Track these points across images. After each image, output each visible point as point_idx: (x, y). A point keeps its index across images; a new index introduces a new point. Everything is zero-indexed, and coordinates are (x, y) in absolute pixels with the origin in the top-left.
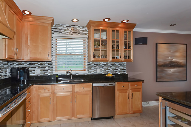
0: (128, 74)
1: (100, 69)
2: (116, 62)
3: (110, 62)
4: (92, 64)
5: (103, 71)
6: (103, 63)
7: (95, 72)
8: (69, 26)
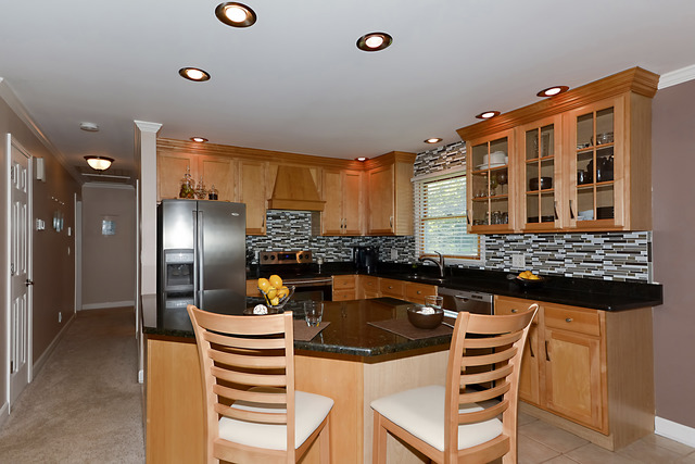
0: (661, 286)
1: (523, 257)
2: (589, 233)
3: (565, 233)
4: (498, 241)
5: (536, 262)
6: (536, 238)
7: (507, 263)
8: (444, 150)
